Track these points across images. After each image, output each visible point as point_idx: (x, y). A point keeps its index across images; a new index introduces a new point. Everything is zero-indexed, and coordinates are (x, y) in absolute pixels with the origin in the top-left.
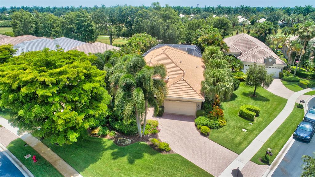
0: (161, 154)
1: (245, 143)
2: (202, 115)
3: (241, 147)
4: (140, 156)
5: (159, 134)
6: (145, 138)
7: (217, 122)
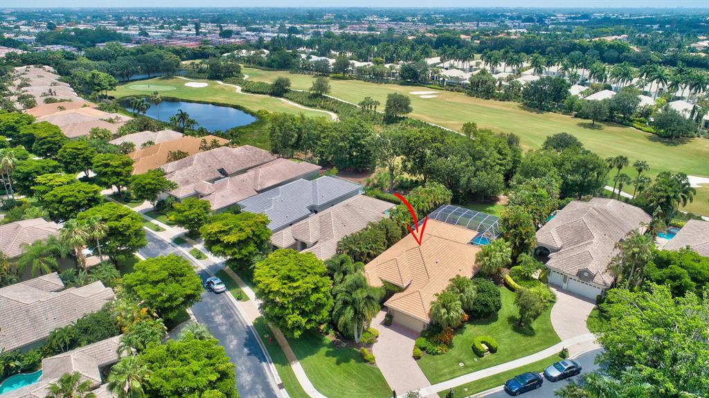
0: (366, 364)
1: (448, 377)
2: (424, 337)
3: (440, 379)
4: (347, 360)
5: (375, 345)
6: (359, 345)
7: (434, 348)
